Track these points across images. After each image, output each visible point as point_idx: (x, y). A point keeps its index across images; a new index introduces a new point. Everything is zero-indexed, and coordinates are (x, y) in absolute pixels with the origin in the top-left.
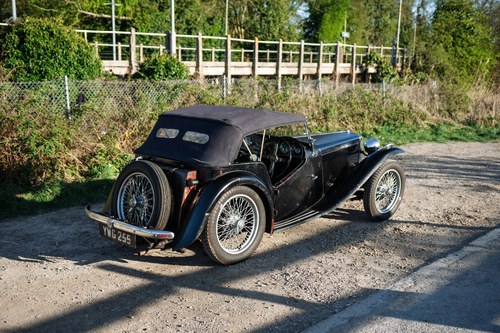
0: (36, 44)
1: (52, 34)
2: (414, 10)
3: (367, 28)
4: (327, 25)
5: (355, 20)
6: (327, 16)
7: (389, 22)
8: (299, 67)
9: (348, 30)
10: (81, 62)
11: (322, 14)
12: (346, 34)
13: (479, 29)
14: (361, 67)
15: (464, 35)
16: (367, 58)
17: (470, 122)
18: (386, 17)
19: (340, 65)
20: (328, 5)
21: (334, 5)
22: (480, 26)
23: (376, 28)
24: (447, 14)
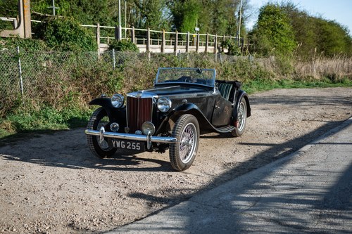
0: (64, 32)
1: (71, 26)
2: (236, 14)
3: (209, 25)
4: (186, 22)
5: (202, 20)
6: (186, 17)
7: (222, 21)
8: (187, 48)
9: (199, 26)
10: (89, 43)
11: (183, 15)
12: (197, 29)
13: (286, 26)
14: (219, 49)
15: (278, 30)
16: (224, 44)
17: (298, 79)
18: (220, 18)
19: (208, 47)
20: (186, 10)
21: (190, 9)
22: (286, 24)
23: (215, 25)
24: (267, 17)
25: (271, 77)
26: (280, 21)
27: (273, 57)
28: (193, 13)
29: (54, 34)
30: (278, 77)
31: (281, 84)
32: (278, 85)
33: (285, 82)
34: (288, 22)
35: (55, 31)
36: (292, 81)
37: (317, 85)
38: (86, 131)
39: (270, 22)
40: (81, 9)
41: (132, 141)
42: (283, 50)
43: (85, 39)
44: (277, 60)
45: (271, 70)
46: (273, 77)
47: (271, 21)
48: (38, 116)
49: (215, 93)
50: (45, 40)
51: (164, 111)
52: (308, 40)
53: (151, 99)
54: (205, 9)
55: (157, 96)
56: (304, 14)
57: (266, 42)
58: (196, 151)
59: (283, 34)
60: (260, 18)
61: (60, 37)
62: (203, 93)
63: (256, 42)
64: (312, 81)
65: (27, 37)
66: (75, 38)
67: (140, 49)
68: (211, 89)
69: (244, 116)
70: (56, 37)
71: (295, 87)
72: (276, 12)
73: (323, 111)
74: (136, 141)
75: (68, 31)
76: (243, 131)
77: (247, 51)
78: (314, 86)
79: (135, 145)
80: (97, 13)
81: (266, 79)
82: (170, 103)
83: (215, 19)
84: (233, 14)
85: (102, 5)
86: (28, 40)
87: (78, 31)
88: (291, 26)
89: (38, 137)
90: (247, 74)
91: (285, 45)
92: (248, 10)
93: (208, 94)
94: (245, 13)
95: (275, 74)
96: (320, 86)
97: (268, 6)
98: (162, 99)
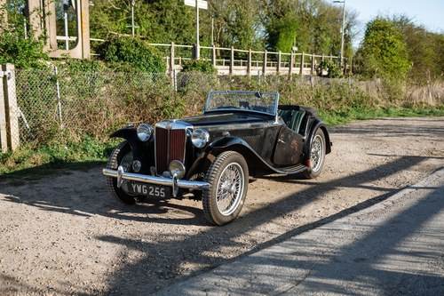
0: (128, 52)
1: (136, 45)
2: (342, 31)
3: (309, 44)
4: (282, 41)
5: (301, 38)
6: (283, 35)
7: (325, 40)
8: (277, 70)
9: (297, 45)
10: (156, 64)
11: (279, 33)
12: (295, 49)
13: (398, 43)
14: (317, 71)
15: (388, 48)
16: (322, 64)
17: (407, 106)
18: (323, 36)
19: (304, 69)
20: (282, 27)
21: (287, 26)
22: (398, 42)
23: (316, 43)
24: (376, 32)
25: (374, 104)
26: (391, 38)
27: (379, 80)
28: (290, 30)
29: (116, 54)
30: (383, 103)
31: (386, 111)
32: (382, 113)
33: (392, 109)
34: (401, 39)
35: (118, 50)
36: (400, 108)
37: (432, 113)
38: (104, 170)
39: (379, 39)
40: (162, 28)
41: (155, 185)
42: (394, 71)
43: (152, 59)
44: (384, 83)
45: (374, 95)
46: (377, 104)
47: (380, 37)
48: (75, 149)
49: (276, 122)
50: (106, 61)
51: (199, 146)
52: (426, 59)
53: (183, 130)
54: (305, 26)
55: (192, 127)
56: (420, 29)
57: (373, 63)
58: (244, 199)
59: (394, 52)
60: (367, 34)
61: (123, 57)
62: (261, 123)
63: (361, 63)
64: (426, 108)
65: (85, 57)
66: (140, 58)
67: (219, 71)
68: (273, 118)
69: (321, 152)
70: (119, 57)
71: (403, 116)
72: (386, 27)
73: (432, 146)
74: (160, 186)
75: (132, 51)
76: (320, 171)
77: (351, 73)
78: (427, 115)
79: (159, 190)
80: (181, 32)
81: (368, 106)
82: (207, 136)
83: (316, 36)
84: (338, 31)
85: (186, 23)
86: (86, 60)
87: (143, 50)
88: (406, 44)
89: (68, 174)
90: (344, 99)
91: (396, 65)
92: (355, 27)
93: (267, 125)
94: (352, 30)
95: (379, 100)
96: (434, 115)
97: (377, 21)
98: (197, 131)
